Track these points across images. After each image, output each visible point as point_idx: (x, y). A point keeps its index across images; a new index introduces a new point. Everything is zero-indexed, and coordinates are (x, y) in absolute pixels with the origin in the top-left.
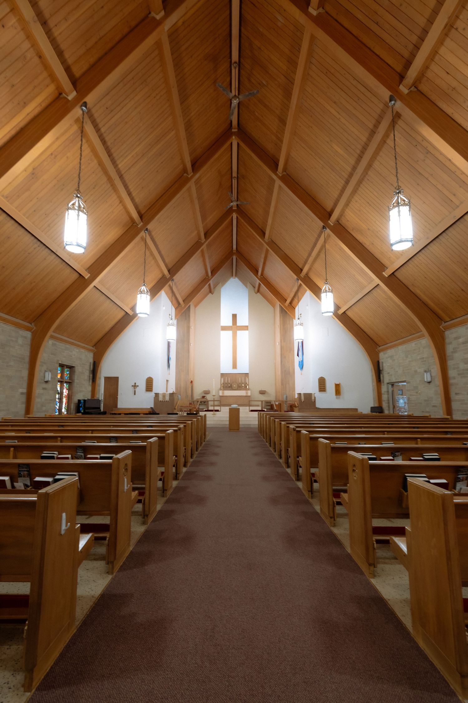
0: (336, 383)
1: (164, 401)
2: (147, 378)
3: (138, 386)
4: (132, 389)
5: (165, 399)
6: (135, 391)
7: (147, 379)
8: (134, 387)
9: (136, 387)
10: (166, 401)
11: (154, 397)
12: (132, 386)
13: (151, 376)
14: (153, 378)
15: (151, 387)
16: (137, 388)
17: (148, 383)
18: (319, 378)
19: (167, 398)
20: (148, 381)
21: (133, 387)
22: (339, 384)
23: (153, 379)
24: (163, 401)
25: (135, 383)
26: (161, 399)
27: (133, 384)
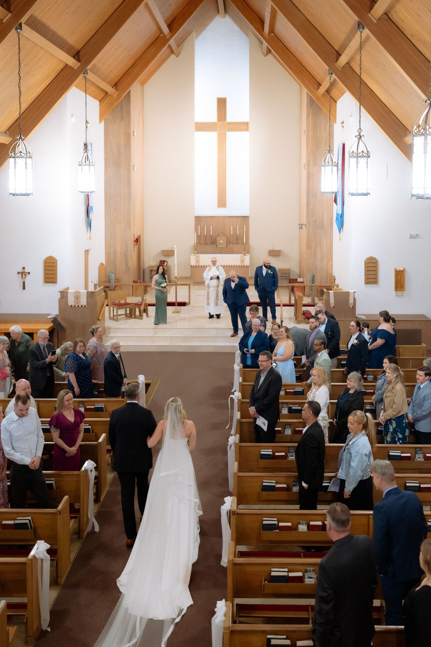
0: (398, 269)
1: (78, 306)
2: (45, 258)
3: (29, 273)
4: (18, 279)
5: (80, 302)
6: (24, 283)
7: (45, 260)
8: (22, 275)
9: (25, 275)
10: (82, 306)
11: (59, 299)
12: (18, 273)
13: (54, 255)
14: (57, 258)
15: (53, 276)
16: (27, 278)
17: (47, 268)
18: (365, 259)
19: (83, 301)
20: (47, 265)
21: (20, 275)
22: (402, 271)
23: (56, 261)
24: (75, 306)
25: (24, 268)
26: (71, 301)
27: (21, 270)
